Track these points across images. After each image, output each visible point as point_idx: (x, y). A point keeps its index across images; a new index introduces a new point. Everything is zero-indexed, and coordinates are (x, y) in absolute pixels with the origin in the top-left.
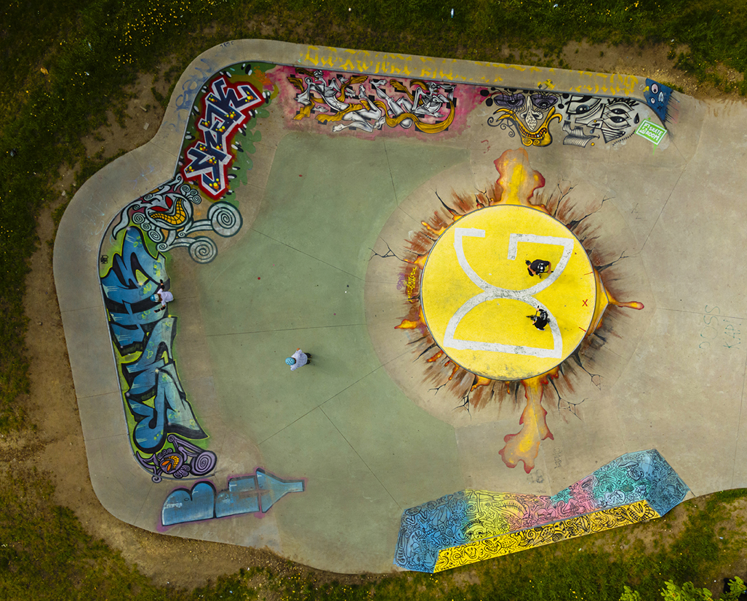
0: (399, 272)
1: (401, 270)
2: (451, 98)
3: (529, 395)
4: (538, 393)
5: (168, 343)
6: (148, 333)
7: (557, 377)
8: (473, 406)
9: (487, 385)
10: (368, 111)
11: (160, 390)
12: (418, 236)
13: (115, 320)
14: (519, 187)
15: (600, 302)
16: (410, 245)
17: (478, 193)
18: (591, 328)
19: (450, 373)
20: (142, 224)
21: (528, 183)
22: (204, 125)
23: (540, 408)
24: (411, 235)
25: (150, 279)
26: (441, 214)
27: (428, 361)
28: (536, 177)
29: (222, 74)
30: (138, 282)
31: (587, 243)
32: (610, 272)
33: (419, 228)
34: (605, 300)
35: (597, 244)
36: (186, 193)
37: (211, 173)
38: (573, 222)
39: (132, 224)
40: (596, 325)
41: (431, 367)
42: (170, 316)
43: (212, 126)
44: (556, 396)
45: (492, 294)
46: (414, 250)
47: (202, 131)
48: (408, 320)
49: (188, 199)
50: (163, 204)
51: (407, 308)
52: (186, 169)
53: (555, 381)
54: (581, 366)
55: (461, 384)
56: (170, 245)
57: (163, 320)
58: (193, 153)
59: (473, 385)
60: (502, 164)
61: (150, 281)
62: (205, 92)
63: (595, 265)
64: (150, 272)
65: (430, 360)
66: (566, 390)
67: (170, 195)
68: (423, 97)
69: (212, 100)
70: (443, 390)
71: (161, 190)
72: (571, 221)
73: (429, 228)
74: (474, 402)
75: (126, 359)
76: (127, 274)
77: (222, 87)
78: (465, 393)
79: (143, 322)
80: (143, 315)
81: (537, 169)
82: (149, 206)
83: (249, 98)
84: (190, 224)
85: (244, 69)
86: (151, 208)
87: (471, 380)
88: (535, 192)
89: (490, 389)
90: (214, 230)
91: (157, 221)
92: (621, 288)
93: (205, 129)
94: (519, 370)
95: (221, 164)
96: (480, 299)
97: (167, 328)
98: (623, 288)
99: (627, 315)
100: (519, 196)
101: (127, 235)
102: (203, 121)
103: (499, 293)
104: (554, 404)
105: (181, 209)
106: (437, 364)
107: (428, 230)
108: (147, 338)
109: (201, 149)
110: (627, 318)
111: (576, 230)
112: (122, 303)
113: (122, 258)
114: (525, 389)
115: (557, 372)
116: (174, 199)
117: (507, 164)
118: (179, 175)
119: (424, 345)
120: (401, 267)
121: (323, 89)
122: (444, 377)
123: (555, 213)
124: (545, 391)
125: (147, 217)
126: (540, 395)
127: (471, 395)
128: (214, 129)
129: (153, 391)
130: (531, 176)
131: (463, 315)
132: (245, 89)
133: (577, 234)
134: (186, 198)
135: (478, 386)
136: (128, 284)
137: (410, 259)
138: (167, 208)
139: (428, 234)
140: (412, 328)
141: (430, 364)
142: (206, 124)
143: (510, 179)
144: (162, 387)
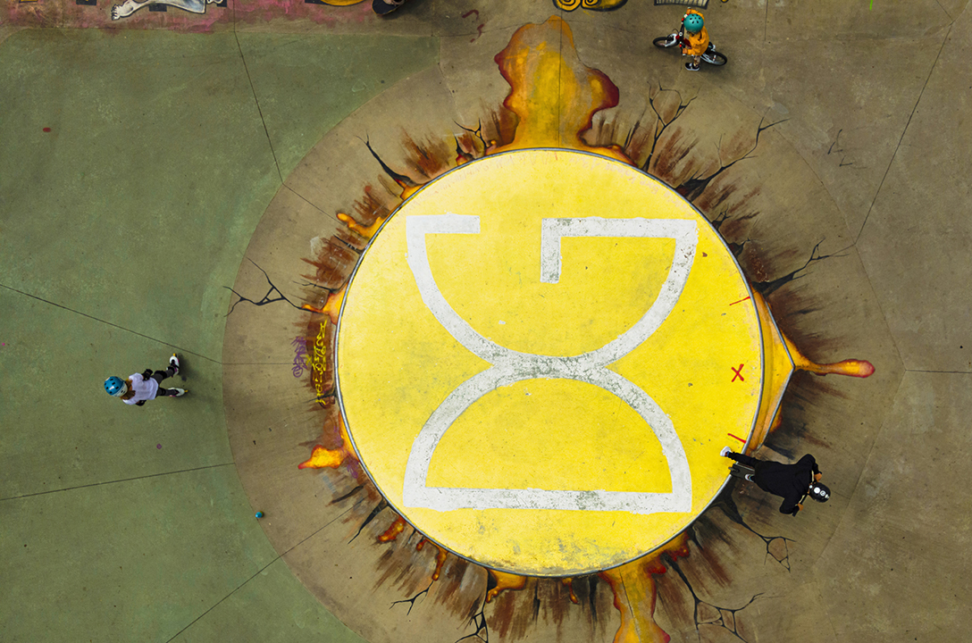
0: (293, 336)
1: (297, 332)
3: (622, 600)
4: (643, 595)
7: (687, 555)
8: (497, 634)
9: (521, 588)
12: (331, 246)
14: (558, 110)
15: (772, 368)
16: (313, 270)
17: (461, 134)
18: (756, 433)
19: (432, 565)
21: (578, 99)
23: (651, 629)
24: (316, 246)
26: (379, 188)
27: (379, 541)
28: (597, 84)
31: (731, 230)
32: (790, 295)
33: (330, 230)
34: (786, 360)
35: (756, 233)
38: (691, 181)
40: (768, 424)
41: (389, 554)
44: (688, 597)
45: (510, 371)
46: (323, 280)
48: (323, 447)
51: (317, 420)
53: (681, 564)
54: (739, 520)
55: (462, 588)
59: (488, 589)
60: (514, 62)
63: (754, 278)
65: (385, 538)
66: (709, 582)
70: (424, 603)
72: (687, 178)
73: (352, 225)
74: (499, 624)
78: (476, 605)
81: (597, 64)
87: (480, 578)
88: (596, 119)
89: (530, 596)
92: (818, 330)
94: (591, 550)
96: (483, 385)
98: (821, 330)
99: (838, 394)
100: (558, 130)
103: (528, 366)
104: (685, 617)
106: (401, 545)
107: (351, 229)
110: (838, 400)
111: (701, 198)
114: (613, 590)
115: (685, 544)
117: (526, 60)
119: (364, 503)
120: (298, 325)
122: (422, 575)
123: (648, 163)
124: (659, 590)
126: (649, 599)
127: (490, 610)
130: (583, 81)
131: (444, 428)
133: (703, 208)
135: (501, 591)
137: (314, 302)
139: (351, 239)
140: (336, 467)
141: (385, 547)
143: (535, 91)
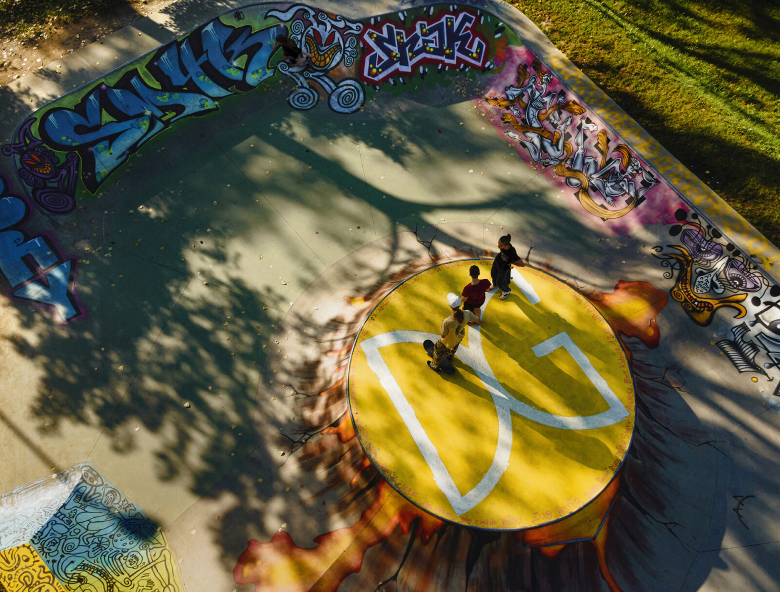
2: (641, 194)
5: (186, 113)
6: (186, 89)
7: (425, 542)
9: (344, 440)
10: (552, 145)
11: (126, 124)
13: (182, 47)
20: (294, 35)
21: (636, 325)
22: (422, 29)
25: (245, 71)
28: (652, 331)
29: (478, 14)
30: (234, 60)
34: (592, 529)
36: (349, 46)
37: (383, 60)
38: (649, 409)
39: (288, 25)
42: (217, 103)
43: (426, 38)
47: (415, 30)
49: (344, 53)
50: (325, 35)
52: (371, 31)
54: (468, 570)
56: (290, 72)
57: (209, 99)
58: (390, 30)
59: (331, 426)
61: (242, 72)
62: (451, 10)
64: (252, 68)
66: (413, 579)
67: (337, 35)
68: (613, 172)
69: (449, 23)
71: (336, 20)
72: (648, 405)
74: (309, 451)
75: (144, 73)
76: (237, 47)
77: (467, 24)
78: (314, 428)
79: (195, 79)
80: (203, 77)
81: (662, 328)
82: (315, 24)
83: (475, 55)
84: (321, 74)
85: (497, 28)
86: (314, 30)
88: (635, 339)
89: (341, 451)
90: (330, 96)
91: (305, 46)
93: (418, 31)
95: (397, 66)
97: (202, 106)
100: (614, 320)
101: (275, 29)
102: (424, 25)
104: (379, 576)
105: (331, 56)
108: (179, 89)
109: (399, 38)
112: (204, 50)
113: (251, 35)
116: (336, 40)
118: (361, 25)
121: (536, 97)
125: (302, 34)
127: (316, 438)
128: (424, 41)
129: (121, 117)
132: (480, 46)
134: (344, 51)
135: (333, 433)
136: (228, 51)
138: (323, 43)
142: (424, 30)
144: (132, 125)
